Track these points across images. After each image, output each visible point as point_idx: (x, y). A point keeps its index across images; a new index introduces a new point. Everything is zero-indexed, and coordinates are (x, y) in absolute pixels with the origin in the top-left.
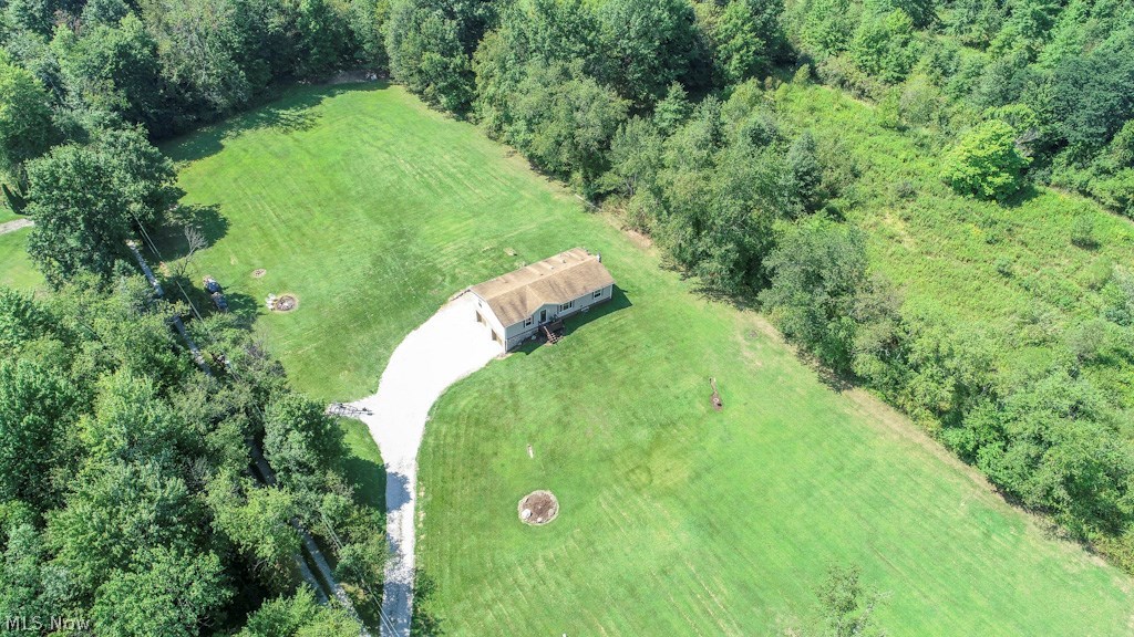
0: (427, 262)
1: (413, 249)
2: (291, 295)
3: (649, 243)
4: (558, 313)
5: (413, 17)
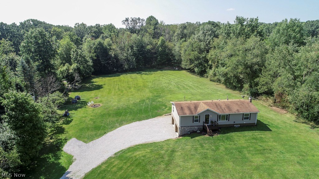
0: (162, 103)
1: (160, 100)
2: (100, 104)
3: (285, 112)
4: (218, 121)
5: (191, 44)
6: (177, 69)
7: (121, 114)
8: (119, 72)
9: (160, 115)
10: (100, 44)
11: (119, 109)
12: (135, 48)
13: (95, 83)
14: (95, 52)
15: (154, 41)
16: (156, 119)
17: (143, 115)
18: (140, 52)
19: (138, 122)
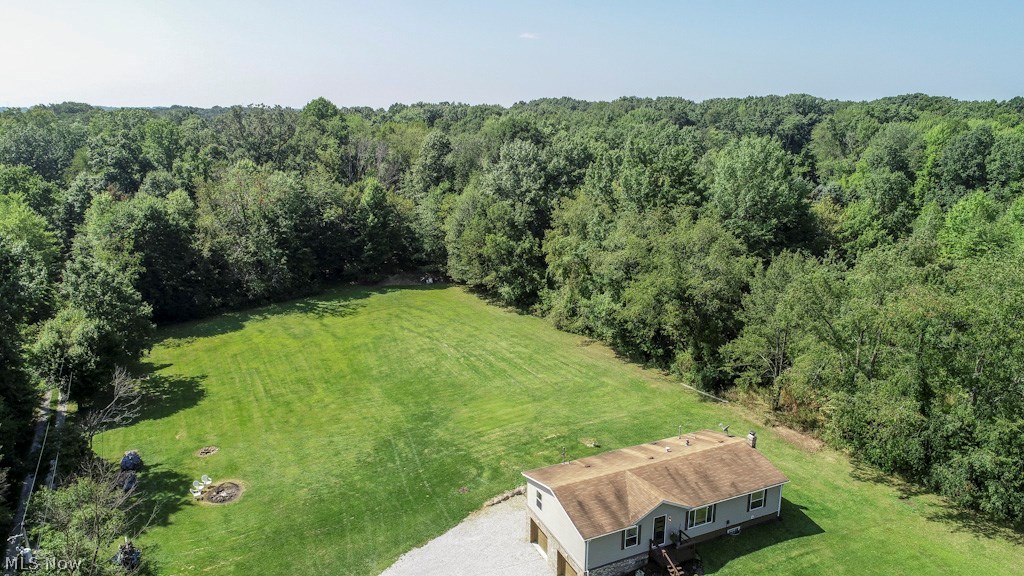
0: (458, 450)
1: (440, 433)
2: (237, 482)
3: (816, 444)
4: (686, 529)
5: (479, 205)
6: (431, 280)
7: (340, 521)
8: (233, 309)
9: (474, 507)
10: (155, 216)
11: (322, 500)
12: (283, 222)
13: (164, 373)
14: (137, 248)
15: (348, 193)
16: (466, 525)
17: (421, 519)
18: (302, 232)
19: (415, 551)
